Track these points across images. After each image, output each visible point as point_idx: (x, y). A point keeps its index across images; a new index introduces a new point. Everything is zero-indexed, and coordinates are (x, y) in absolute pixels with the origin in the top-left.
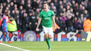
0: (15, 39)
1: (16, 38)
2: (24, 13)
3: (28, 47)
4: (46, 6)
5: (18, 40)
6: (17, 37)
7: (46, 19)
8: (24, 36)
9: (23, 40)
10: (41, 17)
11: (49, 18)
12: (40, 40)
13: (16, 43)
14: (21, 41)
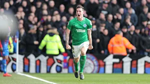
1: (61, 68)
6: (62, 65)
7: (79, 31)
10: (70, 28)
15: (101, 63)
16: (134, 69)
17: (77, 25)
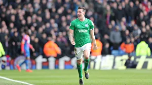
0: (3, 67)
1: (5, 66)
2: (14, 32)
3: (20, 77)
4: (80, 12)
5: (8, 68)
6: (5, 64)
7: (81, 31)
8: (15, 63)
9: (14, 68)
10: (73, 28)
11: (86, 31)
12: (36, 68)
13: (4, 72)
14: (11, 69)
15: (34, 62)
16: (57, 66)
17: (78, 26)
